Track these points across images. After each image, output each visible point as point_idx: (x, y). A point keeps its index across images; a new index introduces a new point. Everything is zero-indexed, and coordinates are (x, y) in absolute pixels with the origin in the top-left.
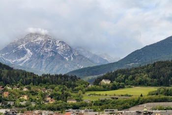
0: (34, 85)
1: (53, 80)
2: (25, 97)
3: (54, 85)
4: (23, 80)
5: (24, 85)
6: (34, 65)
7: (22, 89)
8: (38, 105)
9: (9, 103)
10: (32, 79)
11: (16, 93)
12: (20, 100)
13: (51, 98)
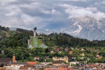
0: (88, 47)
1: (100, 44)
2: (83, 55)
3: (100, 47)
4: (81, 44)
5: (82, 47)
6: (83, 35)
7: (80, 49)
8: (91, 60)
9: (73, 58)
10: (87, 43)
11: (77, 52)
12: (80, 56)
13: (100, 55)
